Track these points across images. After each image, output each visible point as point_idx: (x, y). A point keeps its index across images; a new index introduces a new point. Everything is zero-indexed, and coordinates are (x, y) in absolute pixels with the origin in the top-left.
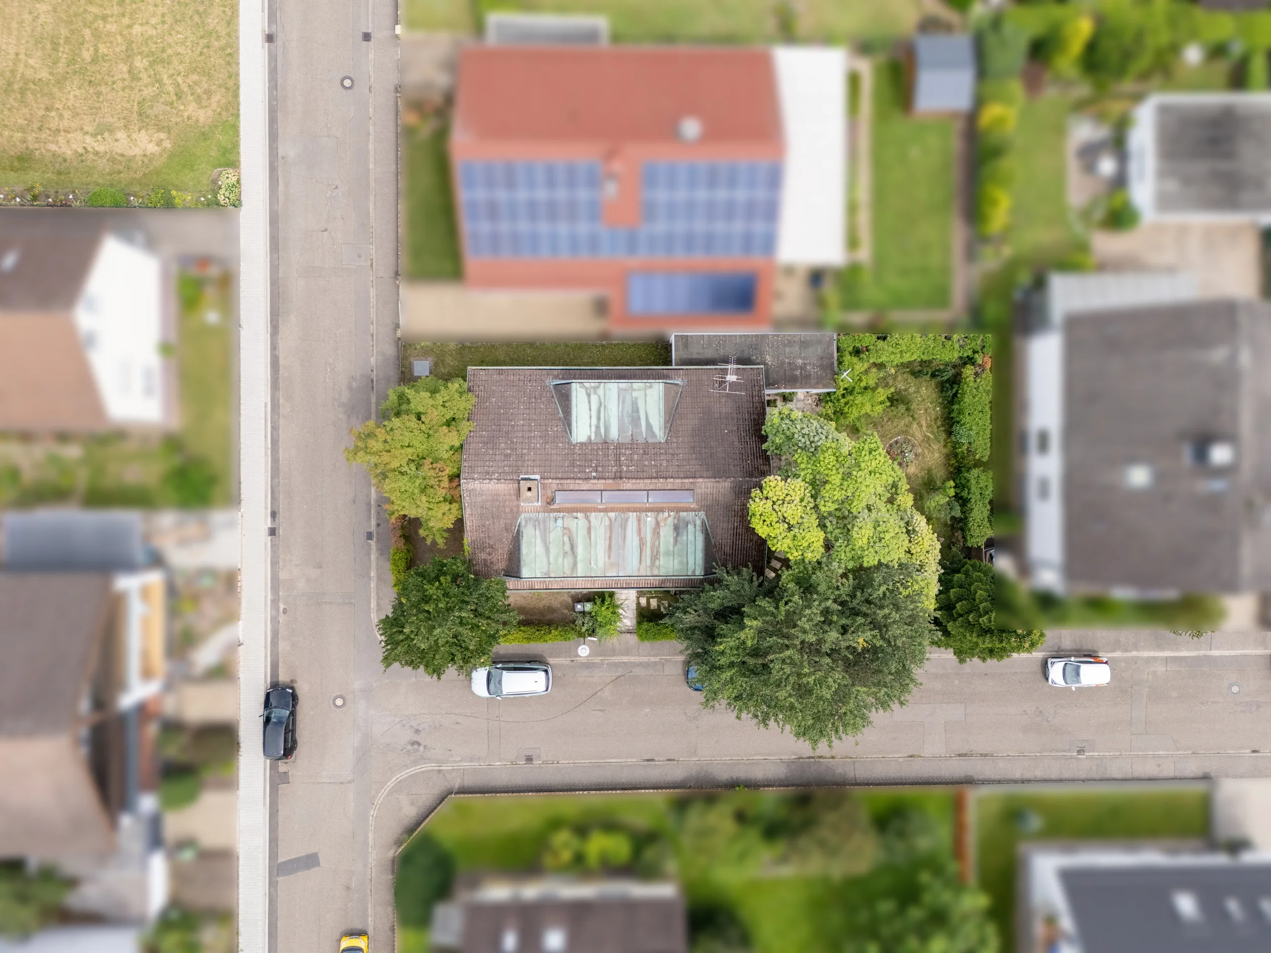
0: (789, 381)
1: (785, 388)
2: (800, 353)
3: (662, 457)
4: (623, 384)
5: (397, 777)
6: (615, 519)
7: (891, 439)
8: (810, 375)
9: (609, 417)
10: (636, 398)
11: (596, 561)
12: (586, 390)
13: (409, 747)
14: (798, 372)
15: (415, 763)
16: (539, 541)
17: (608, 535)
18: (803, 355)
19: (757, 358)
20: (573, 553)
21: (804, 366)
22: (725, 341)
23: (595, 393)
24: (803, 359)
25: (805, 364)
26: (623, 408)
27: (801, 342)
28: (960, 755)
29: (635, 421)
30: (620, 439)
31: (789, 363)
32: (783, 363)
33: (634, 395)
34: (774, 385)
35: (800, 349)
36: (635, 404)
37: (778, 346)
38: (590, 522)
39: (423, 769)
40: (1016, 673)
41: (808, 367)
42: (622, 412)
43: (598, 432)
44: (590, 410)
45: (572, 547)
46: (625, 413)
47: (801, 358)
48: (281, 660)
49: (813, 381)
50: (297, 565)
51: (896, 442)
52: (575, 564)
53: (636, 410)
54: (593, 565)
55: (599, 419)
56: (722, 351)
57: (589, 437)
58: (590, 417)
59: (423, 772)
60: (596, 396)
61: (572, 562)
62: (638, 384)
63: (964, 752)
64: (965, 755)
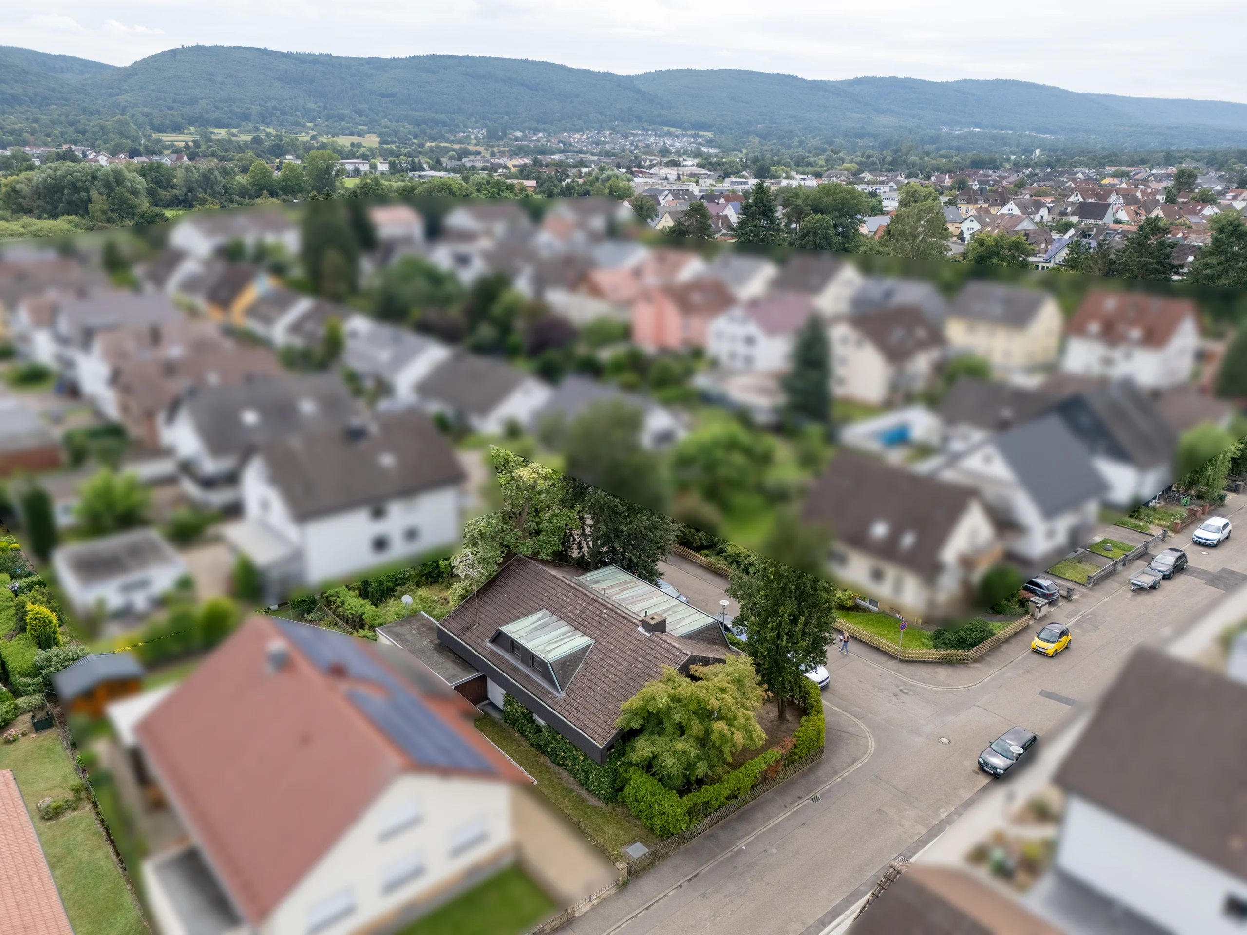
48: (976, 790)
50: (902, 826)
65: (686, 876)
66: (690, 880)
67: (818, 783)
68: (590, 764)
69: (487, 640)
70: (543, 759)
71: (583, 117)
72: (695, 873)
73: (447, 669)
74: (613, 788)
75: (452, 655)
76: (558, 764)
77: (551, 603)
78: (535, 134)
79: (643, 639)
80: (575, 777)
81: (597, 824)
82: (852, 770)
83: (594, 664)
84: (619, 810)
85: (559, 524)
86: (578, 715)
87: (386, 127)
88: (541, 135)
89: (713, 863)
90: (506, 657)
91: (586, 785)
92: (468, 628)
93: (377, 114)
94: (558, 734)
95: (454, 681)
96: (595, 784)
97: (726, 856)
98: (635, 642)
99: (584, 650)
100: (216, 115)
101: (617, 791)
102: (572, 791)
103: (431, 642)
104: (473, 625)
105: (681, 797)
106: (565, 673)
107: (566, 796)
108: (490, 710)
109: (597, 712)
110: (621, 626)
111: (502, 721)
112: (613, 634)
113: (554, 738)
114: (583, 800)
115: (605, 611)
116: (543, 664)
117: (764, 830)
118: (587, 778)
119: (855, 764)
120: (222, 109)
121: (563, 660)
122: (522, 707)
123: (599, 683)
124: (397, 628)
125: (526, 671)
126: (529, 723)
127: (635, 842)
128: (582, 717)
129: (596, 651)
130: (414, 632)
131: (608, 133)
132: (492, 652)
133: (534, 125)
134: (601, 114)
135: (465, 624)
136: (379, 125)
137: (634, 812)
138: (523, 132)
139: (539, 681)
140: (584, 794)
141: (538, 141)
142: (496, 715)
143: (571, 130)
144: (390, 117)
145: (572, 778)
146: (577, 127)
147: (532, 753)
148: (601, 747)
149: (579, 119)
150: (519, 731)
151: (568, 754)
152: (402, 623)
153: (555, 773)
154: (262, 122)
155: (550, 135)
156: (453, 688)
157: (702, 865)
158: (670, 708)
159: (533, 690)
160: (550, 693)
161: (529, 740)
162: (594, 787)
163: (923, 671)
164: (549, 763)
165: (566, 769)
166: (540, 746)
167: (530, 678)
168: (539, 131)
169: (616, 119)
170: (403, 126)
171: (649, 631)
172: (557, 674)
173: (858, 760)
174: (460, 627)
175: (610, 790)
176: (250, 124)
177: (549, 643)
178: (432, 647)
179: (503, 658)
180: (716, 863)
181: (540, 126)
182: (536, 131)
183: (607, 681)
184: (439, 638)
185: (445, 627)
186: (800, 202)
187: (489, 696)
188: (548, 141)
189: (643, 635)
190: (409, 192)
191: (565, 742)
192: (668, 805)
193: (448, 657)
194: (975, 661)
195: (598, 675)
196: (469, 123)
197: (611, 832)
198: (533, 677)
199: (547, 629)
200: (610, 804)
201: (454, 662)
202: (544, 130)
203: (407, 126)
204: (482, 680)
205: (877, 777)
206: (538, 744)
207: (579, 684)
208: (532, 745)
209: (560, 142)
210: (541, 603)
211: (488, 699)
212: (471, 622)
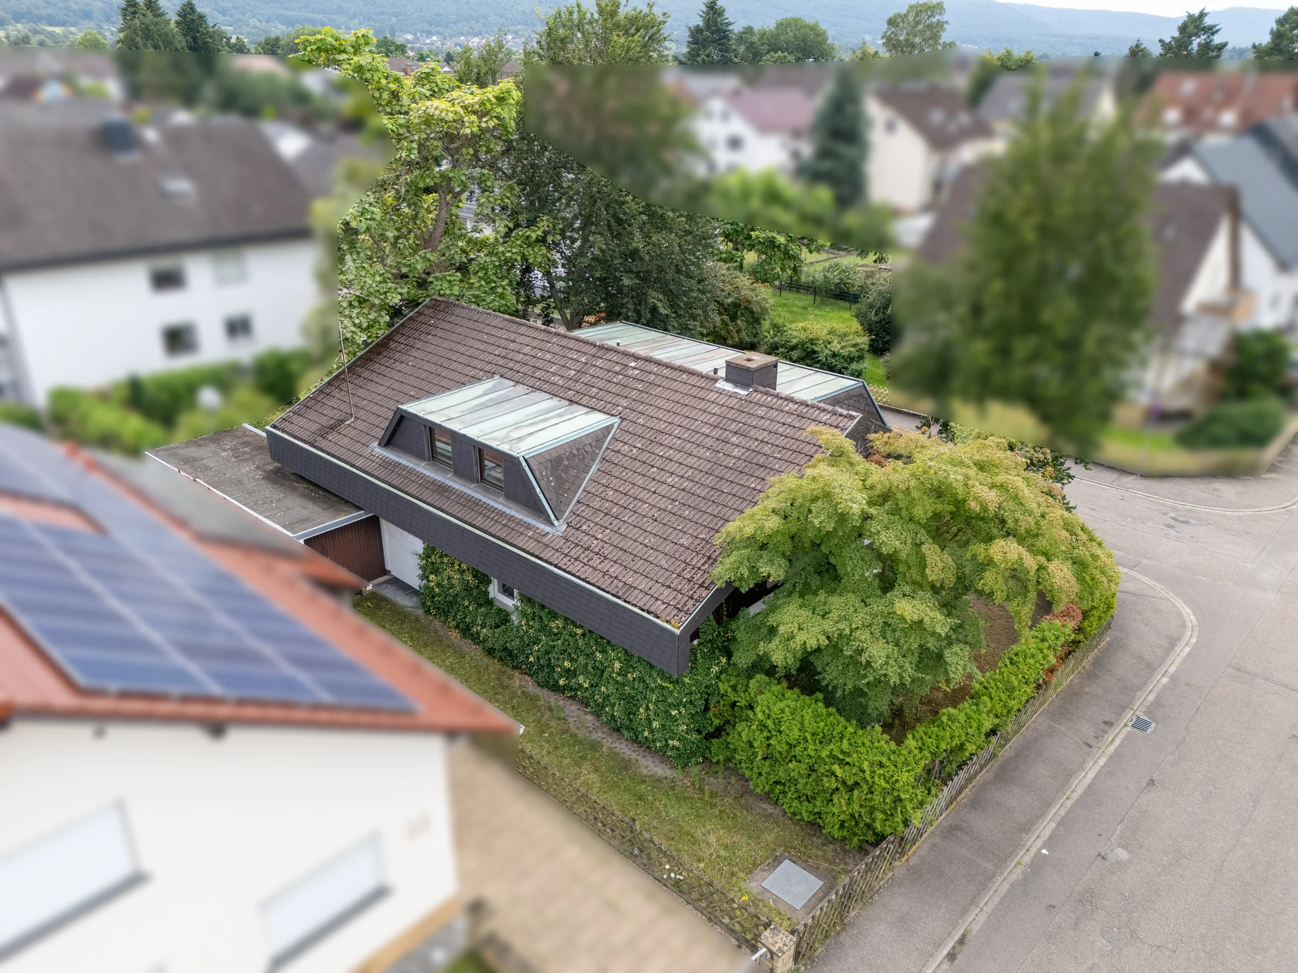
65: (938, 945)
66: (952, 957)
67: (1129, 690)
68: (641, 679)
69: (376, 444)
70: (518, 680)
71: (482, 20)
72: (957, 936)
73: (289, 509)
74: (699, 732)
75: (302, 486)
76: (556, 688)
77: (511, 365)
78: (428, 37)
79: (732, 402)
80: (597, 715)
81: (673, 822)
82: (1179, 660)
83: (626, 462)
84: (716, 782)
85: (509, 255)
86: (606, 566)
87: (254, 27)
88: (434, 38)
89: (991, 899)
90: (420, 469)
91: (629, 728)
92: (332, 428)
93: (244, 14)
94: (554, 615)
95: (305, 529)
96: (655, 724)
97: (1014, 877)
98: (716, 410)
99: (599, 437)
100: (49, 11)
101: (709, 736)
102: (595, 746)
103: (258, 468)
104: (343, 421)
105: (899, 742)
106: (560, 482)
107: (584, 758)
108: (390, 593)
109: (651, 555)
110: (674, 385)
111: (420, 612)
112: (661, 403)
113: (543, 629)
114: (626, 765)
115: (633, 364)
116: (509, 462)
117: (1069, 803)
118: (631, 713)
119: (1178, 649)
120: (55, 5)
121: (555, 454)
122: (462, 572)
123: (643, 495)
124: (189, 450)
125: (469, 492)
126: (480, 605)
127: (778, 861)
128: (615, 570)
129: (626, 437)
130: (224, 454)
131: (510, 37)
132: (387, 464)
133: (427, 27)
134: (501, 16)
135: (325, 422)
136: (248, 25)
137: (760, 785)
138: (415, 34)
139: (500, 507)
140: (625, 749)
141: (432, 44)
142: (405, 602)
143: (468, 34)
144: (260, 16)
145: (590, 717)
146: (476, 30)
147: (491, 669)
148: (678, 632)
149: (478, 22)
150: (457, 627)
151: (582, 660)
152: (201, 443)
153: (551, 710)
154: (107, 21)
155: (445, 39)
156: (302, 541)
157: (965, 911)
158: (866, 517)
159: (486, 525)
160: (528, 527)
161: (484, 641)
162: (652, 731)
163: (1194, 489)
164: (531, 687)
165: (572, 698)
166: (510, 654)
167: (477, 503)
168: (433, 34)
169: (519, 23)
170: (276, 27)
171: (746, 386)
172: (542, 483)
173: (1179, 639)
174: (314, 427)
175: (694, 737)
176: (92, 23)
177: (517, 425)
178: (259, 475)
179: (411, 472)
180: (996, 900)
181: (433, 29)
182: (429, 34)
183: (663, 489)
184: (275, 458)
185: (283, 431)
186: (755, 39)
187: (389, 566)
188: (443, 44)
189: (731, 395)
190: (273, 46)
191: (573, 635)
192: (872, 764)
193: (294, 489)
194: (1273, 468)
195: (640, 481)
196: (351, 24)
197: (712, 839)
198: (484, 499)
199: (507, 405)
200: (695, 770)
201: (303, 496)
202: (439, 33)
203: (280, 26)
204: (372, 526)
205: (1239, 670)
206: (505, 649)
207: (596, 503)
208: (490, 652)
209: (456, 45)
210: (488, 368)
211: (385, 572)
212: (338, 415)
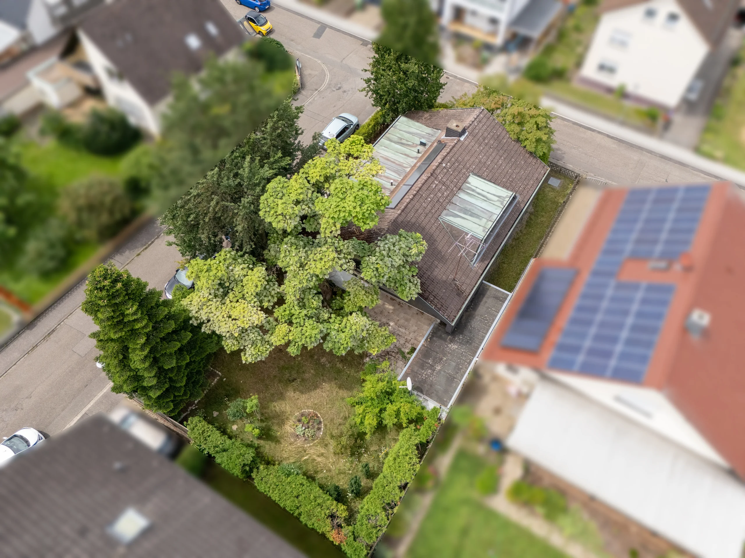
0: (427, 351)
1: (423, 345)
2: (445, 372)
3: (429, 207)
4: (495, 218)
5: (329, 76)
6: (404, 170)
7: (325, 426)
8: (423, 369)
9: (477, 199)
10: (481, 219)
11: (384, 150)
12: (503, 197)
13: (339, 86)
14: (430, 361)
15: (329, 84)
16: (418, 132)
17: (397, 162)
18: (442, 373)
19: (459, 339)
20: (398, 143)
21: (432, 367)
22: (486, 325)
23: (498, 201)
24: (440, 371)
25: (434, 370)
26: (478, 209)
27: (454, 378)
28: (53, 331)
29: (465, 211)
30: (457, 197)
31: (442, 359)
32: (445, 355)
33: (483, 219)
34: (430, 339)
35: (449, 374)
36: (478, 216)
37: (461, 359)
38: (412, 158)
39: (323, 85)
40: (63, 410)
41: (430, 371)
42: (476, 208)
43: (469, 188)
44: (488, 193)
45: (402, 144)
46: (474, 208)
47: (440, 370)
49: (416, 368)
51: (319, 429)
52: (391, 141)
53: (473, 215)
54: (383, 147)
55: (479, 194)
56: (479, 318)
57: (469, 183)
58: (483, 190)
59: (322, 84)
60: (496, 200)
61: (393, 140)
62: (490, 225)
63: (52, 336)
64: (49, 334)
